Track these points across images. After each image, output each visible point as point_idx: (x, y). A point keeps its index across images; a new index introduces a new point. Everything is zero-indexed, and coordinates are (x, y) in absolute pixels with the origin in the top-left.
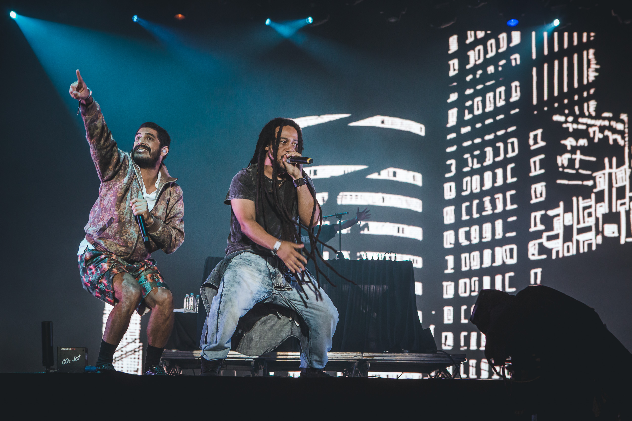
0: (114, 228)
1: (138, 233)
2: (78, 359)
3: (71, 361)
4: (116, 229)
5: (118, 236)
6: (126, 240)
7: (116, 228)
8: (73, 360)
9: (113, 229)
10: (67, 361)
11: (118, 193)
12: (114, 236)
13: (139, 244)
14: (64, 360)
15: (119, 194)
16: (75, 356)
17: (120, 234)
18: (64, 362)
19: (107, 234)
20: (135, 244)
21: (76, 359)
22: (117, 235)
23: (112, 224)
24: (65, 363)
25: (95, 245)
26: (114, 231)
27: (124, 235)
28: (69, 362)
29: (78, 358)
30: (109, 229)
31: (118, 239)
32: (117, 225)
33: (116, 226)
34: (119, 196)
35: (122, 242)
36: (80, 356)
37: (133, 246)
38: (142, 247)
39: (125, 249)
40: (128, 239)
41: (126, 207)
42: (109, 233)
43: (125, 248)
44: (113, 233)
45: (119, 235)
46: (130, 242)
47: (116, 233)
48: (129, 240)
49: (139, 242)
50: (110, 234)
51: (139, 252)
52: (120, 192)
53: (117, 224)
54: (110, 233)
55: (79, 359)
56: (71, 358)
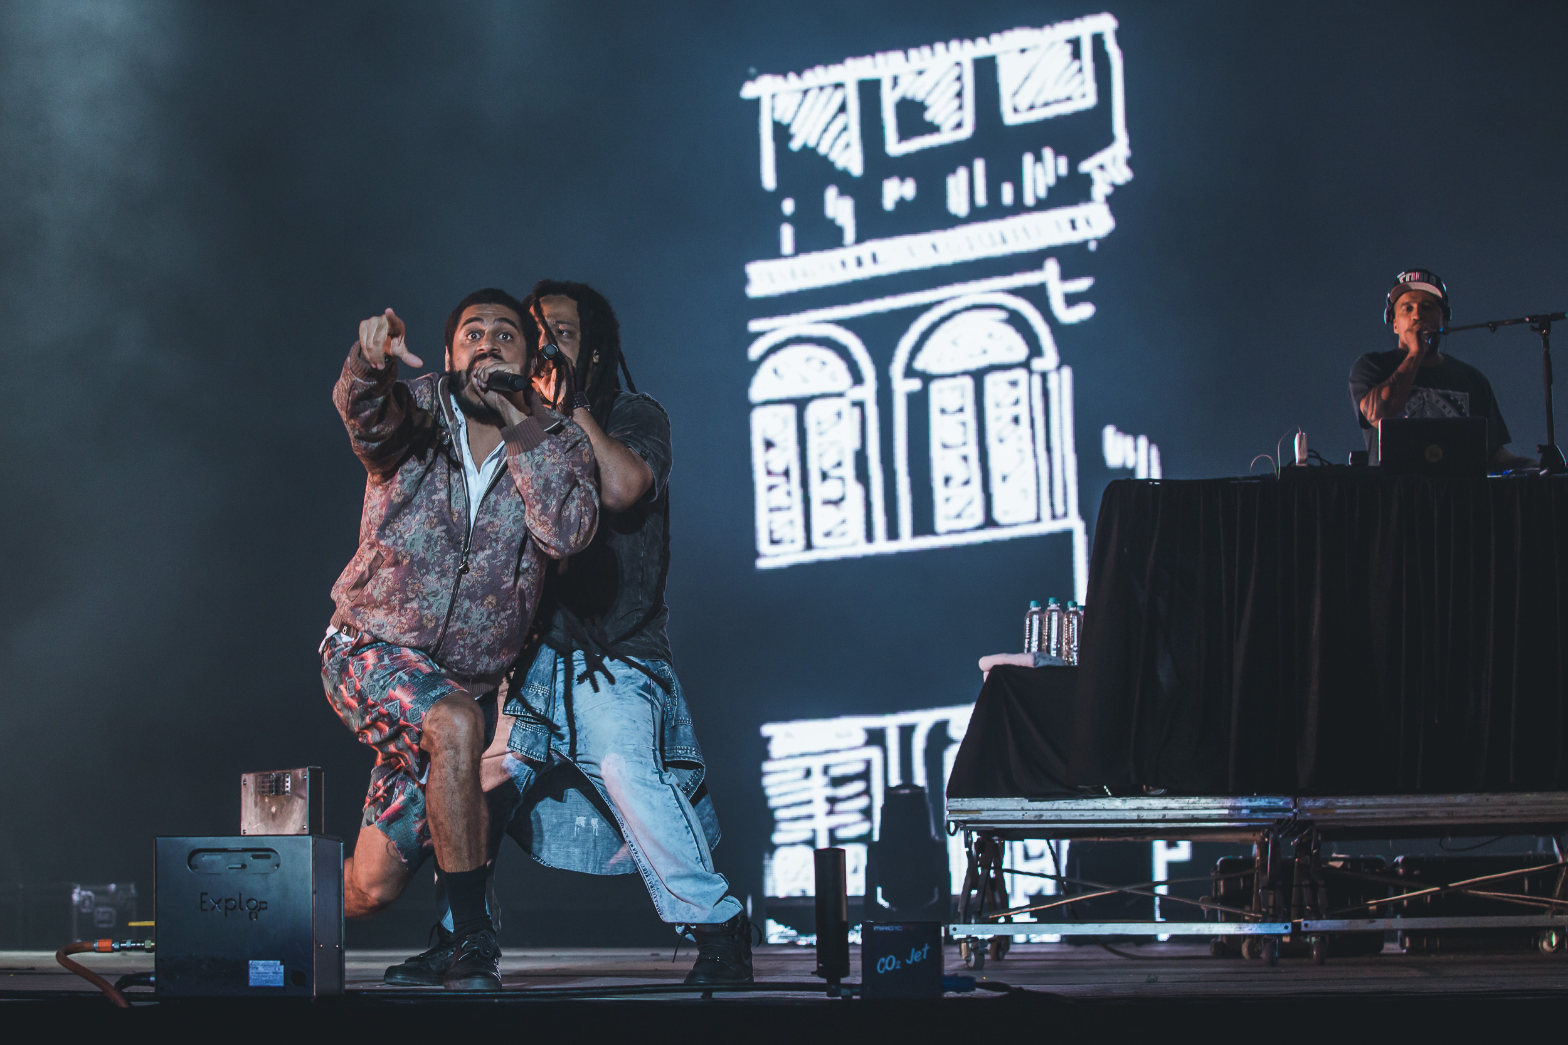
0: (384, 581)
1: (452, 591)
2: (922, 956)
3: (904, 964)
4: (389, 583)
5: (398, 603)
6: (418, 612)
7: (389, 580)
8: (907, 961)
9: (383, 583)
10: (890, 965)
11: (394, 494)
12: (387, 601)
13: (456, 621)
14: (883, 959)
15: (397, 497)
16: (913, 951)
17: (400, 595)
18: (882, 965)
19: (370, 595)
20: (442, 621)
21: (916, 957)
22: (393, 598)
23: (380, 571)
24: (886, 970)
25: (345, 628)
26: (385, 588)
27: (413, 599)
28: (896, 965)
29: (923, 953)
30: (374, 583)
31: (397, 609)
32: (392, 573)
33: (390, 576)
34: (396, 501)
35: (407, 617)
36: (926, 948)
37: (437, 626)
38: (467, 629)
39: (417, 635)
40: (423, 609)
41: (413, 526)
42: (374, 593)
43: (415, 634)
44: (383, 593)
45: (398, 599)
46: (429, 617)
47: (390, 593)
48: (426, 612)
49: (456, 615)
50: (377, 597)
51: (461, 642)
52: (399, 491)
53: (393, 569)
54: (376, 594)
55: (925, 957)
56: (902, 955)
